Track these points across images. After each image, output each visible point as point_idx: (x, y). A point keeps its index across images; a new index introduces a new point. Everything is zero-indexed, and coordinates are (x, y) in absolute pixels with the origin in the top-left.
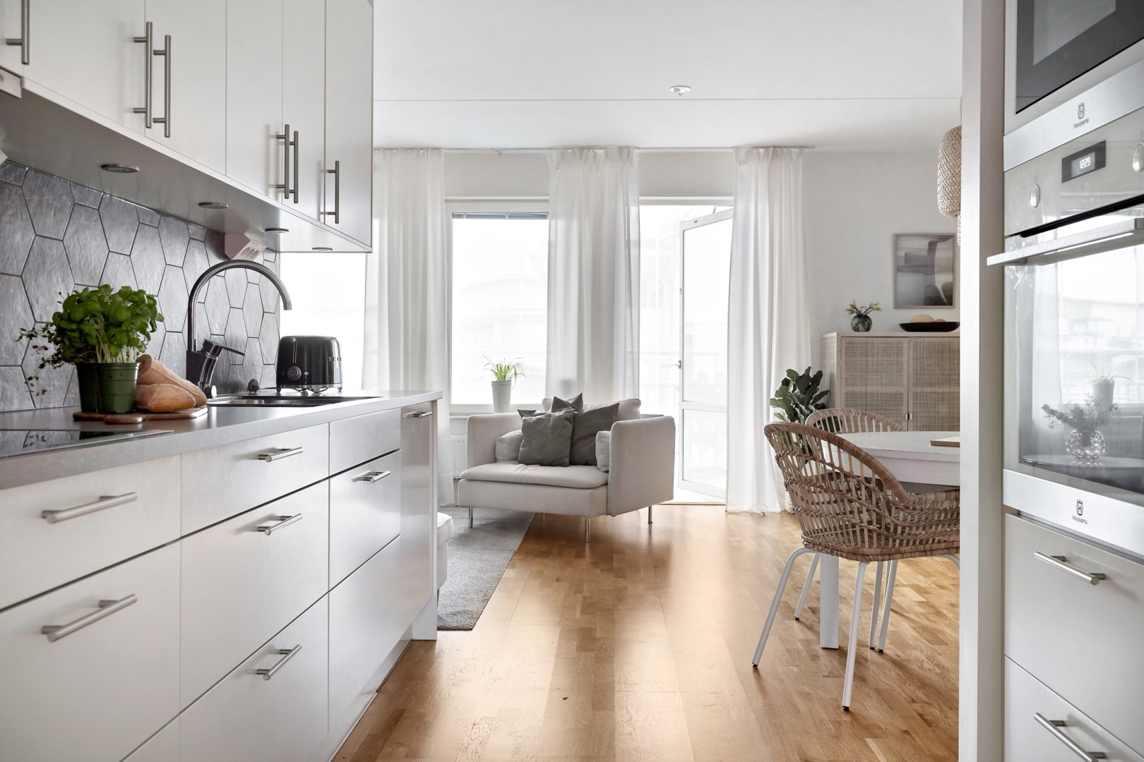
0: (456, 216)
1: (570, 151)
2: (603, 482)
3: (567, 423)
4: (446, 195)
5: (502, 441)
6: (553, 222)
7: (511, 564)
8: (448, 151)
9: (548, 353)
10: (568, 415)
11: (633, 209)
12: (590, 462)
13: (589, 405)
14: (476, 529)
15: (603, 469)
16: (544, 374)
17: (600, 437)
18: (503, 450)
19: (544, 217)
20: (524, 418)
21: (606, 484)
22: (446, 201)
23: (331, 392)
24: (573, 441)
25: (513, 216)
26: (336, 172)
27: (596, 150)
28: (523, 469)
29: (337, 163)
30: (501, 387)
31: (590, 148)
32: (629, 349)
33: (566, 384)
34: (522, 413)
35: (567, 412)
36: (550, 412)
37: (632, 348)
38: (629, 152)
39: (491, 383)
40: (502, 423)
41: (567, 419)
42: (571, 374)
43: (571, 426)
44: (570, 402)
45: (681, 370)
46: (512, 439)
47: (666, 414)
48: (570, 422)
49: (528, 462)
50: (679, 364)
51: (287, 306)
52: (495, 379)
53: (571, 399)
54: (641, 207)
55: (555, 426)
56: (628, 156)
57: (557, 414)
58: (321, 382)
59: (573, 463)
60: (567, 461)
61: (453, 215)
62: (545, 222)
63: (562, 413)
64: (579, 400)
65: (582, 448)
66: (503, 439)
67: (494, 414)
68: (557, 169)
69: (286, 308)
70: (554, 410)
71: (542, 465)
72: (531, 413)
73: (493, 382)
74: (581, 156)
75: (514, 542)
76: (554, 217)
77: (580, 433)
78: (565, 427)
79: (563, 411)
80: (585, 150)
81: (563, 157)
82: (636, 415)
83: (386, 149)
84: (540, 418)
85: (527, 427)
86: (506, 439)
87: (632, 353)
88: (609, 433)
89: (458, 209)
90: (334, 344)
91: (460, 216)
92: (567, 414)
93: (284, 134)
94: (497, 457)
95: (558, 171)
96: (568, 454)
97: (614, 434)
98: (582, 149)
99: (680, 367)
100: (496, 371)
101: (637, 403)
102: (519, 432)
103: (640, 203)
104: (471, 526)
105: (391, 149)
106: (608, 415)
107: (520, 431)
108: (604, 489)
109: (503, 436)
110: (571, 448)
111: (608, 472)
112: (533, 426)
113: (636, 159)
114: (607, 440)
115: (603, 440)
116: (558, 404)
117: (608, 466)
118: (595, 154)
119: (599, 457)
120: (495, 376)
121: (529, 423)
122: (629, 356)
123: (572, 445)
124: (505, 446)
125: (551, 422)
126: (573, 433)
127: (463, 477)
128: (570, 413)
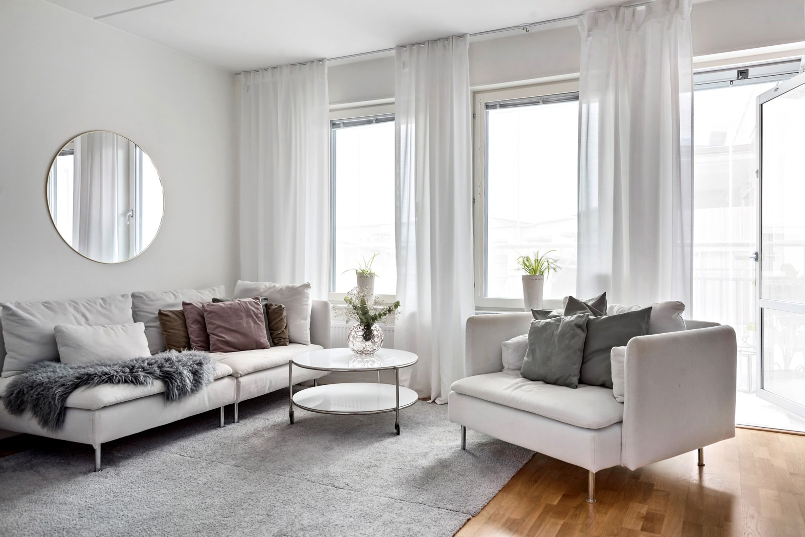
1: (604, 12)
2: (617, 419)
3: (579, 331)
5: (509, 346)
8: (472, 36)
10: (581, 322)
12: (608, 383)
13: (615, 307)
14: (469, 450)
15: (619, 399)
17: (615, 355)
18: (509, 359)
20: (537, 320)
21: (620, 422)
27: (636, 7)
30: (532, 281)
31: (629, 5)
33: (592, 279)
34: (537, 314)
36: (563, 315)
40: (515, 324)
41: (579, 326)
42: (607, 268)
43: (583, 335)
44: (590, 304)
45: (758, 264)
46: (517, 345)
48: (583, 330)
49: (530, 376)
50: (755, 256)
53: (592, 300)
55: (564, 335)
57: (569, 318)
59: (584, 383)
60: (575, 380)
61: (488, 106)
63: (575, 317)
64: (602, 300)
65: (594, 368)
66: (510, 344)
70: (567, 313)
71: (547, 383)
74: (617, 17)
77: (595, 345)
78: (574, 336)
80: (622, 8)
82: (678, 326)
83: (413, 45)
84: (549, 323)
85: (535, 332)
86: (513, 344)
87: (682, 245)
88: (625, 351)
89: (491, 99)
91: (494, 107)
92: (580, 319)
94: (503, 364)
96: (577, 372)
97: (629, 349)
98: (619, 8)
99: (756, 259)
101: (681, 305)
102: (524, 337)
104: (464, 448)
105: (419, 44)
106: (636, 322)
107: (527, 335)
108: (616, 429)
109: (509, 342)
110: (582, 364)
111: (623, 403)
114: (624, 358)
115: (619, 358)
116: (574, 304)
117: (623, 395)
119: (615, 380)
121: (537, 327)
122: (678, 249)
123: (583, 358)
124: (510, 351)
125: (560, 329)
126: (586, 344)
127: (453, 389)
128: (584, 319)
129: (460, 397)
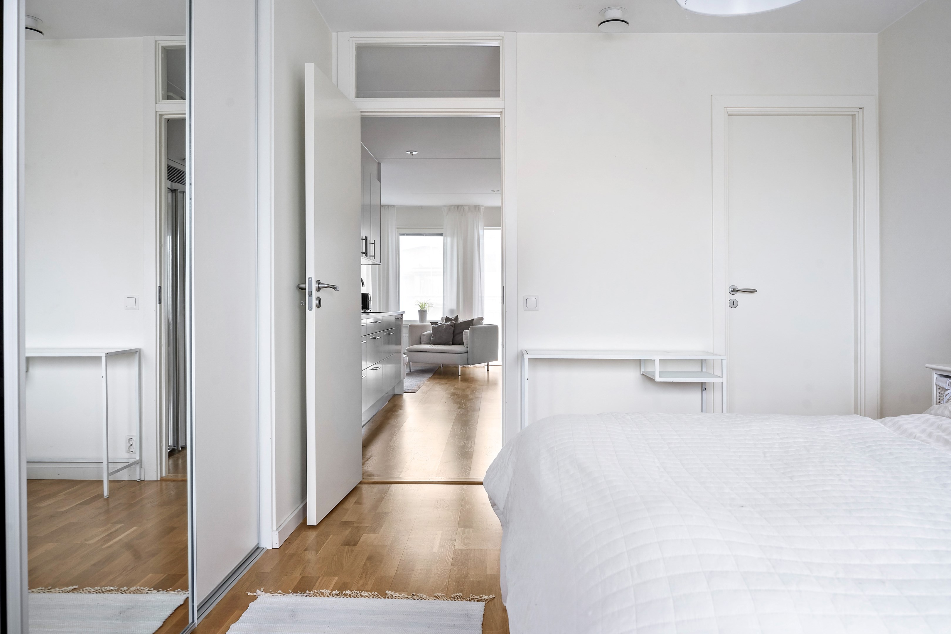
0: (401, 235)
1: (453, 207)
2: (466, 351)
3: (451, 327)
4: (397, 226)
5: (424, 335)
6: (445, 237)
7: (428, 380)
8: (397, 207)
9: (444, 297)
10: (452, 324)
11: (481, 232)
12: (461, 344)
13: (461, 319)
14: (413, 372)
15: (466, 346)
16: (442, 306)
17: (465, 333)
18: (424, 339)
19: (442, 235)
20: (433, 325)
21: (467, 352)
22: (397, 228)
23: (369, 311)
24: (454, 335)
25: (427, 235)
26: (374, 243)
27: (464, 207)
28: (433, 346)
29: (374, 241)
30: (422, 313)
31: (461, 206)
32: (480, 295)
33: (452, 311)
34: (432, 323)
35: (451, 322)
36: (444, 323)
37: (481, 294)
38: (479, 208)
39: (418, 311)
40: (424, 328)
41: (451, 326)
42: (454, 306)
43: (453, 328)
44: (453, 319)
46: (428, 334)
47: (495, 323)
48: (453, 327)
49: (434, 344)
51: (363, 285)
52: (420, 309)
53: (453, 317)
54: (484, 230)
55: (446, 329)
56: (479, 209)
57: (447, 323)
58: (366, 308)
59: (453, 344)
60: (451, 343)
61: (400, 234)
62: (442, 237)
63: (449, 323)
64: (457, 317)
65: (458, 338)
66: (424, 334)
67: (419, 323)
68: (447, 215)
69: (363, 286)
71: (440, 345)
72: (436, 323)
73: (419, 310)
75: (430, 375)
76: (445, 236)
77: (457, 332)
78: (450, 329)
79: (450, 322)
81: (449, 210)
82: (482, 324)
84: (440, 325)
85: (434, 329)
86: (425, 334)
87: (481, 297)
88: (468, 331)
89: (402, 231)
90: (369, 295)
91: (403, 235)
93: (364, 238)
94: (421, 342)
95: (447, 216)
96: (452, 340)
97: (470, 331)
98: (458, 206)
100: (420, 305)
101: (482, 319)
103: (484, 229)
104: (411, 371)
106: (469, 324)
107: (431, 331)
108: (466, 354)
109: (424, 333)
110: (453, 338)
111: (468, 347)
112: (437, 329)
113: (482, 210)
114: (467, 334)
115: (466, 334)
116: (447, 319)
117: (468, 345)
118: (464, 208)
119: (465, 341)
120: (420, 307)
121: (435, 327)
122: (480, 298)
123: (453, 336)
124: (425, 337)
125: (444, 327)
126: (454, 331)
127: (407, 350)
128: (453, 323)
129: (411, 352)
